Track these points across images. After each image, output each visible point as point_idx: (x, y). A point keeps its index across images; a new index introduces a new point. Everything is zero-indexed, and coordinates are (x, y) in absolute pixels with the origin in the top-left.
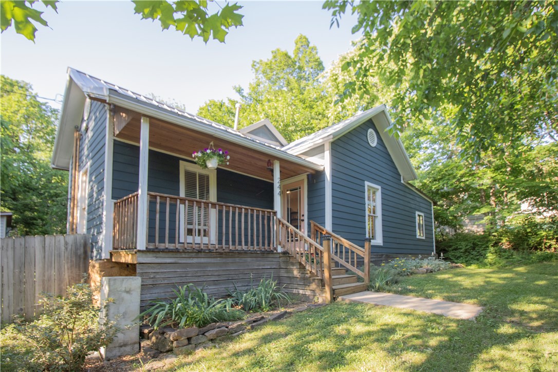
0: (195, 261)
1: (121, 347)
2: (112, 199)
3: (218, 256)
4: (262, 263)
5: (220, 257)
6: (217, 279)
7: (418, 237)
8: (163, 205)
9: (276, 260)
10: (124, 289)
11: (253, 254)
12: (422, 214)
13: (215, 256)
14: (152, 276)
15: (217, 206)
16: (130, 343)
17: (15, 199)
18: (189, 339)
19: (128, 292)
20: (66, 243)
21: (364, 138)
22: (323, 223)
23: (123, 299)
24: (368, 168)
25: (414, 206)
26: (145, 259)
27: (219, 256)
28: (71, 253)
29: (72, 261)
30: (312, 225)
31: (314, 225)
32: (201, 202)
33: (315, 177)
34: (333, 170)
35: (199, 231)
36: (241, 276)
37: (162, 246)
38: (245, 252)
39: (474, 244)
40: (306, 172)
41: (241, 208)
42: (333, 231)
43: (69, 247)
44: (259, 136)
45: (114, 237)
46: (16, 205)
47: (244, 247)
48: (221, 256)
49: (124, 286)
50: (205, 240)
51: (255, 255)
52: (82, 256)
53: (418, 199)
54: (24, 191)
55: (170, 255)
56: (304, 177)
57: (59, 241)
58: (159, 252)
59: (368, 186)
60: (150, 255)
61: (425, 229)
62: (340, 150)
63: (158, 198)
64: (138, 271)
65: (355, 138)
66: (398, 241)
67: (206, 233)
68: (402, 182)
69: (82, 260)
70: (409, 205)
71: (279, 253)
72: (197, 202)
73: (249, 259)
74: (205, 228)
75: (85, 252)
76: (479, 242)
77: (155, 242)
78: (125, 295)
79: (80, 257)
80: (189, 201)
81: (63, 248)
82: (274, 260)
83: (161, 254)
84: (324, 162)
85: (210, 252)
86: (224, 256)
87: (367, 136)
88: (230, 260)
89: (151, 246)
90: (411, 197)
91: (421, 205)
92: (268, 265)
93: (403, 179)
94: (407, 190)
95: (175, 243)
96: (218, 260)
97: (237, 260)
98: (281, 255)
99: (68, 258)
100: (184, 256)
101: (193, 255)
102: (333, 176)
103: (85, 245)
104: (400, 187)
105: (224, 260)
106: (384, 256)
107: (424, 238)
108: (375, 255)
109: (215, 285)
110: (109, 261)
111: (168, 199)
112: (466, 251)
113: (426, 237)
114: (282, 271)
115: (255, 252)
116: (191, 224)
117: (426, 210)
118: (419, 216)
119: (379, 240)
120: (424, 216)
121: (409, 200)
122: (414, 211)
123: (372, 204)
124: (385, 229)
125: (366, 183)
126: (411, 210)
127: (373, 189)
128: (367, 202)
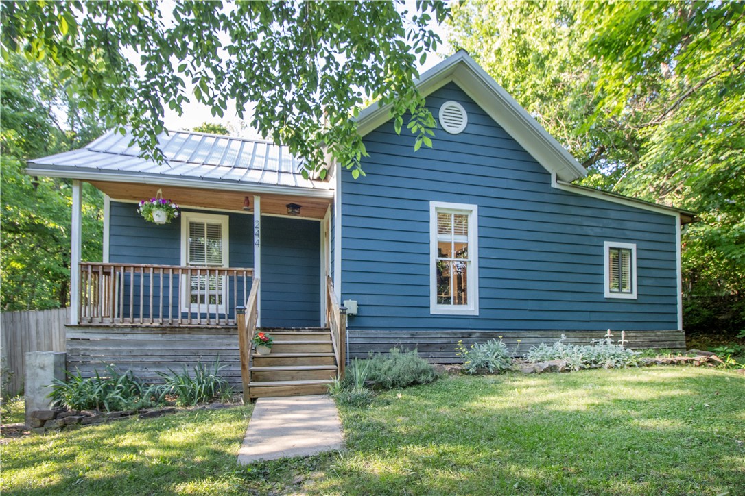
0: (130, 337)
3: (159, 332)
4: (226, 342)
5: (163, 334)
6: (159, 360)
7: (607, 295)
10: (38, 365)
12: (633, 246)
13: (155, 332)
19: (42, 368)
21: (431, 123)
23: (37, 375)
24: (443, 176)
25: (598, 230)
26: (74, 334)
27: (161, 332)
48: (164, 332)
49: (38, 361)
51: (214, 331)
53: (613, 214)
58: (87, 327)
59: (437, 208)
60: (80, 330)
61: (639, 277)
63: (90, 267)
66: (531, 305)
68: (554, 185)
70: (578, 230)
73: (205, 337)
78: (39, 370)
80: (125, 267)
86: (168, 332)
87: (438, 118)
88: (178, 337)
89: (82, 323)
90: (588, 212)
91: (629, 225)
93: (558, 179)
94: (572, 201)
96: (159, 337)
97: (187, 336)
102: (344, 205)
104: (547, 198)
106: (478, 334)
107: (634, 296)
108: (448, 333)
113: (638, 295)
117: (647, 236)
118: (619, 249)
119: (472, 307)
120: (637, 249)
121: (579, 219)
122: (595, 241)
123: (452, 238)
124: (487, 283)
125: (433, 205)
126: (586, 241)
127: (458, 213)
128: (435, 238)
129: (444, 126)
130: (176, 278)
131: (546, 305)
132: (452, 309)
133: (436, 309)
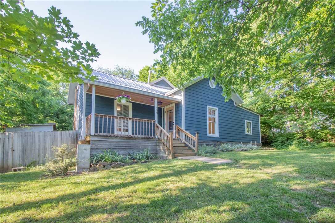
0: (115, 140)
1: (83, 169)
2: (86, 116)
4: (147, 143)
6: (125, 148)
7: (246, 133)
8: (101, 118)
9: (155, 142)
10: (84, 149)
11: (142, 139)
12: (251, 122)
14: (96, 145)
15: (132, 119)
16: (86, 168)
17: (58, 117)
18: (104, 166)
19: (85, 150)
20: (69, 134)
21: (207, 85)
22: (181, 126)
23: (83, 152)
24: (210, 99)
25: (244, 117)
26: (94, 139)
28: (71, 138)
29: (72, 141)
30: (176, 127)
31: (177, 127)
32: (118, 117)
33: (178, 105)
34: (185, 101)
35: (124, 129)
36: (136, 148)
37: (101, 134)
38: (138, 138)
39: (287, 138)
40: (174, 103)
41: (137, 119)
42: (185, 129)
43: (71, 136)
44: (160, 85)
45: (86, 131)
46: (58, 120)
47: (138, 136)
49: (84, 147)
50: (127, 133)
52: (76, 139)
53: (247, 114)
54: (62, 114)
55: (104, 137)
56: (174, 105)
57: (67, 133)
58: (99, 136)
59: (209, 108)
60: (96, 137)
61: (252, 129)
62: (190, 91)
63: (99, 116)
64: (91, 143)
65: (200, 85)
66: (231, 135)
67: (127, 130)
68: (235, 105)
69: (76, 140)
70: (240, 117)
71: (156, 139)
72: (123, 118)
73: (140, 141)
74: (127, 128)
75: (77, 138)
76: (290, 137)
77: (98, 132)
78: (84, 151)
79: (75, 140)
80: (112, 116)
81: (68, 136)
82: (154, 142)
83: (100, 137)
84: (181, 98)
85: (121, 137)
87: (209, 84)
88: (131, 141)
89: (96, 134)
90: (242, 112)
91: (250, 117)
92: (150, 144)
93: (235, 103)
94: (238, 109)
95: (106, 133)
96: (125, 140)
97: (134, 141)
98: (157, 140)
99: (70, 140)
100: (110, 138)
101: (114, 138)
102: (185, 104)
103: (77, 135)
104: (233, 108)
105: (128, 141)
107: (251, 134)
108: (212, 142)
109: (124, 150)
110: (85, 140)
111: (103, 116)
112: (282, 142)
113: (252, 134)
114: (158, 146)
115: (144, 138)
116: (121, 126)
117: (253, 120)
118: (248, 122)
119: (217, 135)
120: (252, 123)
121: (240, 114)
122: (243, 120)
123: (212, 116)
124: (221, 129)
125: (208, 107)
126: (241, 119)
127: (213, 110)
128: (208, 115)
129: (210, 86)
130: (113, 120)
131: (234, 135)
132: (211, 135)
133: (209, 135)
